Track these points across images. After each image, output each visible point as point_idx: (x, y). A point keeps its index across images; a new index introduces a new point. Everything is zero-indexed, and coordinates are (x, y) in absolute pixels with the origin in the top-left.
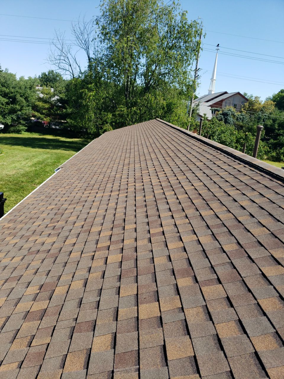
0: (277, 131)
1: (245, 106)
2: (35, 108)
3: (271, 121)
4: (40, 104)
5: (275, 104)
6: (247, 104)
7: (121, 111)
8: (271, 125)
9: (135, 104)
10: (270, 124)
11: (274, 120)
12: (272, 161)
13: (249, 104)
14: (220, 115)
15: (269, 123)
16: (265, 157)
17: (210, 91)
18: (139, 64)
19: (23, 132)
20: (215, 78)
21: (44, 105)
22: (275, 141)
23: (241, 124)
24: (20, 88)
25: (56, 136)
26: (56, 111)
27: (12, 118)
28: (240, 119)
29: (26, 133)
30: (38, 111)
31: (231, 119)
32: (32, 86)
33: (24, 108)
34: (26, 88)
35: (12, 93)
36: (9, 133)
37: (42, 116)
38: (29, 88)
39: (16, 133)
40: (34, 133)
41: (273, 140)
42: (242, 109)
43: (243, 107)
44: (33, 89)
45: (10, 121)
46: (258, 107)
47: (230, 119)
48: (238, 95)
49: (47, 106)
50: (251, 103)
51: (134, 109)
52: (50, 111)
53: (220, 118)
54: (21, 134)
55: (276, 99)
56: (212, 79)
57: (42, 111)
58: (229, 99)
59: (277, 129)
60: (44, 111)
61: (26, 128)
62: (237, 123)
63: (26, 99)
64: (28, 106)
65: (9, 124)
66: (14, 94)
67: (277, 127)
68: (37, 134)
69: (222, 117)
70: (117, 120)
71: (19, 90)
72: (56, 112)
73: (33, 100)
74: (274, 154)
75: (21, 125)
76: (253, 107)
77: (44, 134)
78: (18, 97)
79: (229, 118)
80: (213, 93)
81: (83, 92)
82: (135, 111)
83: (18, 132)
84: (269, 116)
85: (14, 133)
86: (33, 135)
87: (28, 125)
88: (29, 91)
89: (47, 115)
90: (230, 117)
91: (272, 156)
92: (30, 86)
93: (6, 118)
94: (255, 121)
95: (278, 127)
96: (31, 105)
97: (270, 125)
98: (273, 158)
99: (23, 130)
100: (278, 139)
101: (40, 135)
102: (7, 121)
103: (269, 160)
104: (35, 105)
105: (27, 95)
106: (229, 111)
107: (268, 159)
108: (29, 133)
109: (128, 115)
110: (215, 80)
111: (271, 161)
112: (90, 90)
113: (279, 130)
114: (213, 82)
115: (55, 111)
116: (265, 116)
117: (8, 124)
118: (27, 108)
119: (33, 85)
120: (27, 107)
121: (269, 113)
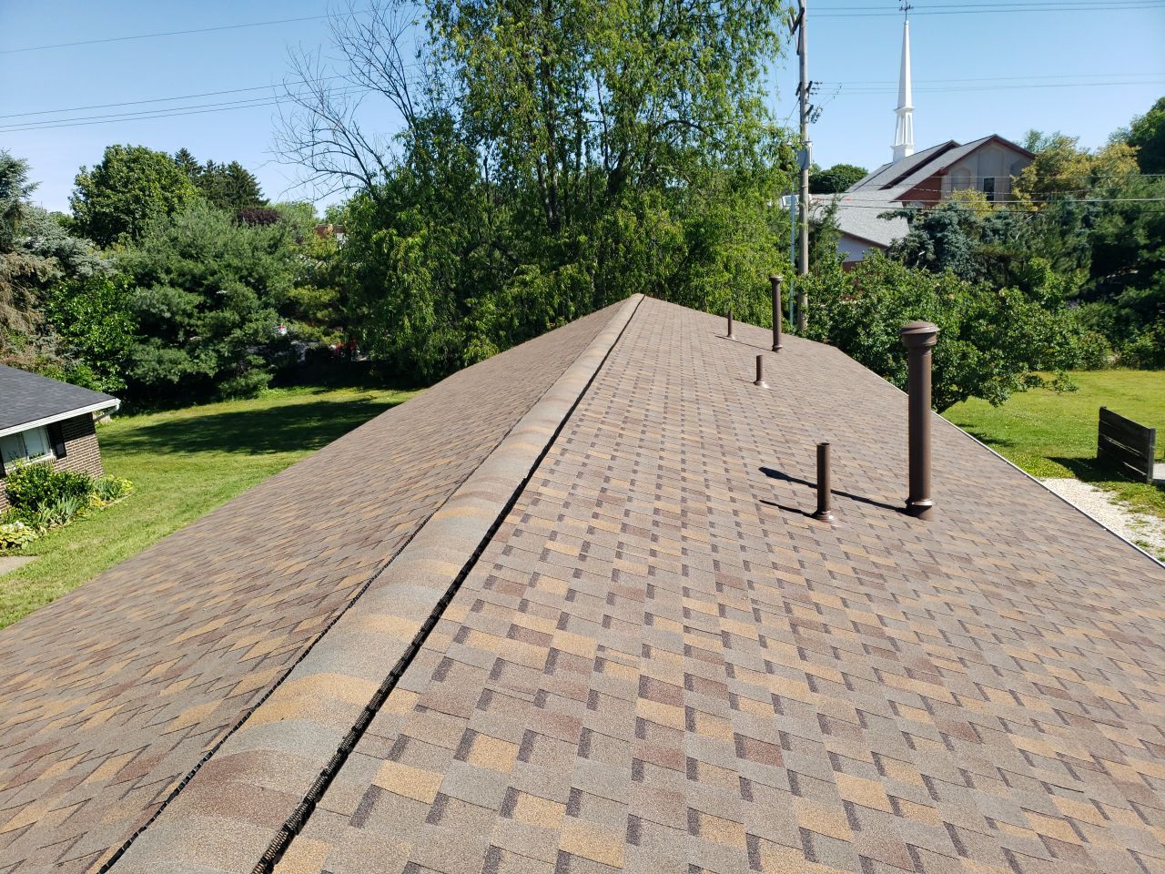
0: (1145, 254)
1: (1023, 179)
2: (289, 309)
3: (1118, 220)
4: (305, 293)
5: (1137, 151)
6: (1030, 173)
7: (524, 283)
8: (1119, 237)
9: (572, 252)
10: (1116, 231)
11: (1130, 216)
12: (1140, 369)
13: (1037, 170)
14: (917, 232)
15: (1110, 227)
16: (1111, 358)
17: (899, 150)
18: (586, 108)
19: (266, 391)
20: (909, 104)
21: (317, 294)
22: (1146, 293)
23: (999, 249)
24: (239, 255)
25: (367, 387)
26: (357, 307)
27: (218, 351)
28: (995, 231)
29: (275, 392)
30: (304, 317)
31: (958, 239)
32: (280, 240)
33: (254, 316)
34: (255, 249)
35: (213, 273)
36: (220, 400)
37: (317, 331)
38: (270, 246)
39: (241, 399)
40: (298, 390)
41: (1137, 289)
42: (1017, 191)
43: (1018, 184)
44: (281, 250)
45: (213, 363)
46: (1072, 173)
47: (954, 240)
48: (994, 146)
49: (327, 295)
50: (1047, 166)
51: (569, 270)
52: (337, 309)
53: (914, 241)
54: (256, 397)
55: (1143, 133)
56: (901, 110)
57: (315, 314)
58: (965, 165)
59: (1145, 247)
60: (319, 315)
61: (271, 377)
62: (983, 248)
63: (259, 286)
64: (266, 306)
65: (211, 374)
66: (219, 275)
67: (1142, 241)
68: (308, 390)
69: (925, 235)
70: (512, 319)
71: (236, 262)
72: (358, 310)
73: (280, 286)
74: (1147, 341)
75: (255, 370)
76: (1055, 175)
77: (333, 386)
78: (232, 285)
79: (951, 236)
80: (909, 152)
81: (381, 240)
82: (571, 277)
83: (249, 392)
84: (1106, 205)
85: (235, 397)
86: (297, 395)
87: (277, 368)
88: (266, 259)
89: (331, 325)
90: (955, 232)
91: (1141, 352)
92: (272, 242)
93: (198, 357)
94: (1054, 229)
95: (1149, 237)
96: (272, 301)
97: (1116, 235)
98: (1141, 360)
99: (260, 382)
100: (1157, 282)
101: (316, 393)
102: (203, 365)
103: (1129, 366)
104: (289, 299)
105: (261, 270)
106: (949, 213)
107: (1123, 363)
108: (283, 392)
109: (550, 296)
110: (911, 110)
111: (1135, 368)
112: (405, 230)
113: (1151, 248)
114: (903, 117)
115: (355, 310)
116: (1093, 204)
117: (206, 374)
118: (262, 313)
119: (282, 235)
120: (262, 309)
121: (1107, 191)
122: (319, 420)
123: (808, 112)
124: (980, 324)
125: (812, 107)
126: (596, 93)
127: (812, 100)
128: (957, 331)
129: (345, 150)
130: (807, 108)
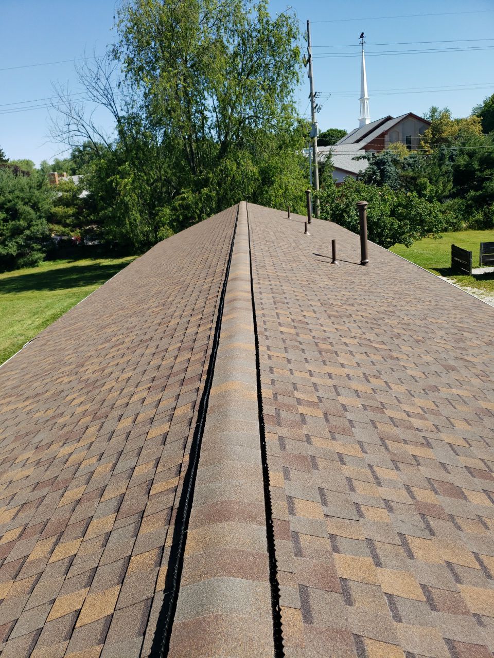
0: (478, 173)
1: (425, 136)
2: (52, 218)
3: (466, 157)
4: (60, 210)
5: (482, 120)
6: (429, 132)
7: (183, 199)
8: (466, 166)
9: (206, 182)
10: (465, 163)
11: (471, 155)
12: (478, 230)
13: (432, 131)
14: (371, 167)
15: (462, 161)
16: (464, 225)
17: (362, 121)
18: (206, 109)
19: (41, 263)
20: (366, 96)
21: (66, 210)
22: (478, 193)
23: (411, 174)
24: (22, 190)
25: (96, 258)
26: (87, 216)
27: (17, 243)
28: (409, 165)
29: (46, 263)
30: (58, 222)
31: (391, 169)
32: (42, 183)
33: (34, 223)
34: (30, 188)
35: (10, 201)
36: (18, 268)
37: (67, 230)
38: (38, 186)
39: (29, 267)
40: (59, 261)
41: (474, 191)
42: (422, 143)
43: (423, 139)
44: (44, 188)
45: (15, 249)
46: (449, 132)
47: (390, 170)
48: (410, 119)
49: (71, 211)
50: (437, 129)
51: (205, 190)
52: (77, 218)
53: (370, 171)
54: (38, 266)
56: (362, 98)
57: (65, 221)
58: (395, 129)
59: (478, 170)
60: (68, 221)
61: (44, 255)
62: (403, 173)
63: (35, 207)
64: (40, 217)
65: (15, 254)
66: (13, 202)
67: (476, 167)
68: (64, 261)
69: (375, 168)
70: (179, 217)
71: (21, 195)
72: (88, 218)
73: (47, 206)
74: (480, 216)
75: (35, 252)
76: (441, 133)
77: (76, 259)
78: (21, 207)
79: (388, 168)
80: (367, 122)
81: (112, 181)
82: (207, 194)
83: (33, 264)
84: (461, 150)
85: (26, 267)
86: (59, 264)
87: (46, 250)
88: (37, 193)
89: (74, 227)
90: (389, 166)
91: (477, 221)
92: (38, 184)
93: (7, 245)
94: (436, 163)
95: (479, 165)
96: (43, 215)
97: (465, 165)
98: (478, 225)
99: (39, 258)
100: (484, 187)
101: (69, 262)
102: (10, 250)
103: (472, 229)
104: (51, 213)
105: (35, 199)
106: (386, 156)
107: (470, 227)
108: (51, 263)
109: (196, 204)
110: (367, 99)
111: (475, 229)
112: (123, 175)
113: (481, 171)
114: (364, 103)
115: (86, 217)
116: (454, 150)
117: (12, 254)
118: (39, 222)
119: (43, 180)
120: (38, 219)
121: (461, 143)
122: (77, 275)
123: (315, 107)
124: (399, 209)
125: (317, 105)
126: (211, 101)
127: (317, 101)
128: (389, 213)
129: (83, 134)
130: (315, 105)
